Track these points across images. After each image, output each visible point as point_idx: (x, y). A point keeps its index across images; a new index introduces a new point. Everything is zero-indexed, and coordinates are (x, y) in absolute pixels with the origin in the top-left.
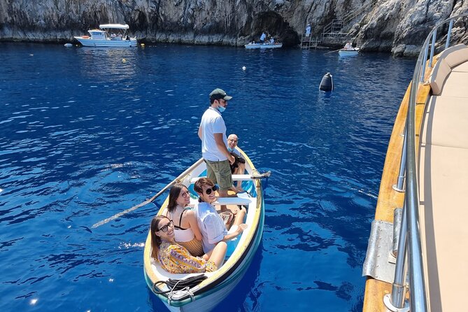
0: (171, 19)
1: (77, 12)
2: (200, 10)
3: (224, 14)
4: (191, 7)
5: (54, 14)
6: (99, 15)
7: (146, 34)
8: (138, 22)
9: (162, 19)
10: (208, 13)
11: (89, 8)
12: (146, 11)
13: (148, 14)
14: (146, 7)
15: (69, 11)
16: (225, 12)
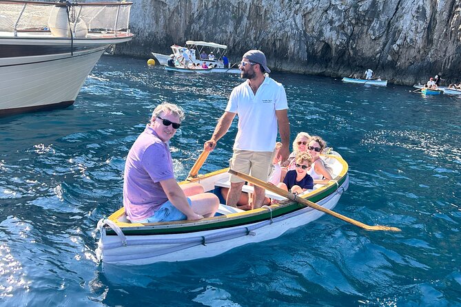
0: (363, 54)
1: (255, 38)
2: (409, 47)
3: (442, 54)
4: (398, 42)
5: (232, 39)
6: (278, 44)
7: (326, 67)
8: (319, 54)
9: (352, 53)
10: (419, 51)
11: (270, 35)
12: (333, 43)
13: (334, 46)
14: (334, 39)
15: (247, 37)
16: (445, 52)
